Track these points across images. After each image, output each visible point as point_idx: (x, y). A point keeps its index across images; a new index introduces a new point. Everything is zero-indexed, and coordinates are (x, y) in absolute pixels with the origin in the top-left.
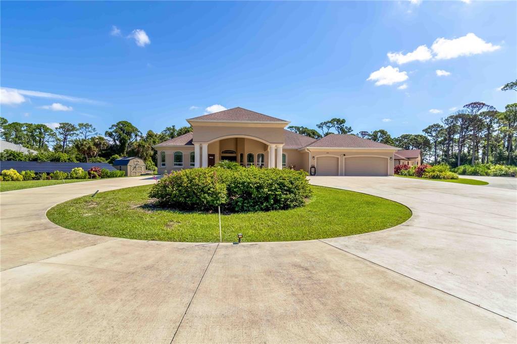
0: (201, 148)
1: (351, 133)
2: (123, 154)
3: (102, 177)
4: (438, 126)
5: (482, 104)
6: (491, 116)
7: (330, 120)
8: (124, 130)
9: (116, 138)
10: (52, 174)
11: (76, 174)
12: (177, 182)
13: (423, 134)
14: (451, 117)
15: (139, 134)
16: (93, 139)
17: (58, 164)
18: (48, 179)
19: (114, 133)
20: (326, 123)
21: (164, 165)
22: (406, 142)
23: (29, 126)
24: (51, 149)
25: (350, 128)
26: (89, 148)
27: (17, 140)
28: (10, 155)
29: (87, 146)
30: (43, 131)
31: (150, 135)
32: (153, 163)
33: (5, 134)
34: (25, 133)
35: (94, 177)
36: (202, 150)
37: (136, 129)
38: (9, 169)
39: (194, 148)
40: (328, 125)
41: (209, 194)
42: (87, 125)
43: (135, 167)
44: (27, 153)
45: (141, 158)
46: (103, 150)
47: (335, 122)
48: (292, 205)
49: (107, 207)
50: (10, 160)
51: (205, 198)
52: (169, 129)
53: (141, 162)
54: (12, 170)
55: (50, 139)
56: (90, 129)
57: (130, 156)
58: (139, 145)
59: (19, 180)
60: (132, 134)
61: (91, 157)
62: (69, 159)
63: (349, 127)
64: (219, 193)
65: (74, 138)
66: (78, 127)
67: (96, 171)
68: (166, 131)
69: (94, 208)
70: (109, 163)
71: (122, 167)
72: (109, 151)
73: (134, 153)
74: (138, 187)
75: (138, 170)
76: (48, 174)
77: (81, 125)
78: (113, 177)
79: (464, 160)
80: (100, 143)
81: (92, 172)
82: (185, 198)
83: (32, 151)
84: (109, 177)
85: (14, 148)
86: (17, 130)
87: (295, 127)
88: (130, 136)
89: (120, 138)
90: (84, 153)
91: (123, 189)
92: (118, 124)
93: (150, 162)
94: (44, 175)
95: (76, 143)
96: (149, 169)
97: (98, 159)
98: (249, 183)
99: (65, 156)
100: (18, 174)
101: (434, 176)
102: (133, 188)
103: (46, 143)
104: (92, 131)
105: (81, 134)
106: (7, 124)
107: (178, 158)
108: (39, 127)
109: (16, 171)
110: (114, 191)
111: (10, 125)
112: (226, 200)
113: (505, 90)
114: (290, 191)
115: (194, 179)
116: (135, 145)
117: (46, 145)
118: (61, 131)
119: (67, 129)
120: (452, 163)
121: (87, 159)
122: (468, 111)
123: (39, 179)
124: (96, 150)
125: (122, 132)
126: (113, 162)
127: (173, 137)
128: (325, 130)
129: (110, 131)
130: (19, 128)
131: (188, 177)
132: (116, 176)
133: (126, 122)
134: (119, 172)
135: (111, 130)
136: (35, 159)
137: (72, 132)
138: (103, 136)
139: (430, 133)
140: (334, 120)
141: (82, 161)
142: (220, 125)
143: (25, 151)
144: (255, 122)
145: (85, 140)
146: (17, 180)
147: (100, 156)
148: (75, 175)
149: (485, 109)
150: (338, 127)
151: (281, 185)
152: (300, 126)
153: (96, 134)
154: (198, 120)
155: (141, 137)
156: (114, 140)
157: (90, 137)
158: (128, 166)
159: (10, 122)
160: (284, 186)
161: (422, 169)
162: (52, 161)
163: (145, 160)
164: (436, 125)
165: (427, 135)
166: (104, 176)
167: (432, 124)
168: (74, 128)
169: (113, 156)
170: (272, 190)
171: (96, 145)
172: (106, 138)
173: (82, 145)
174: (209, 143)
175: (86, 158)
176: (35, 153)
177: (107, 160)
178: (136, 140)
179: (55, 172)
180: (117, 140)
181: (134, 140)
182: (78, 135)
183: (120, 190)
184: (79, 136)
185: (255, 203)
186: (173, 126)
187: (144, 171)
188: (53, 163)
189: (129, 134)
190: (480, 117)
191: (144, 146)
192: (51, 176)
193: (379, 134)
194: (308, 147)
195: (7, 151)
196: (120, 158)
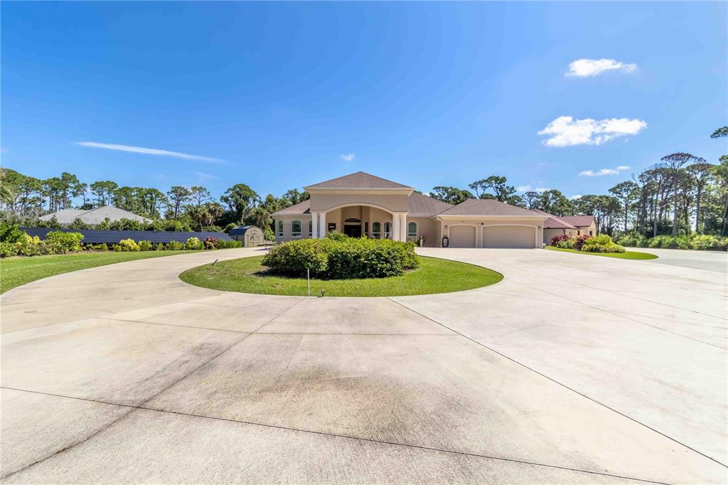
0: (319, 217)
1: (514, 194)
2: (240, 221)
3: (219, 248)
4: (630, 184)
5: (687, 155)
6: (702, 170)
7: (486, 179)
8: (241, 194)
9: (232, 203)
10: (168, 245)
11: (192, 244)
12: (285, 252)
13: (611, 195)
14: (648, 172)
15: (258, 198)
16: (208, 205)
17: (174, 233)
18: (164, 249)
19: (229, 198)
20: (481, 182)
21: (281, 235)
22: (588, 205)
23: (140, 190)
24: (162, 217)
25: (513, 188)
26: (204, 215)
27: (128, 206)
28: (126, 225)
29: (202, 213)
30: (154, 196)
31: (270, 200)
32: (272, 233)
33: (116, 200)
34: (135, 198)
35: (210, 248)
36: (319, 220)
37: (255, 193)
38: (126, 239)
39: (311, 216)
40: (483, 184)
41: (311, 262)
42: (201, 188)
43: (252, 237)
44: (142, 222)
45: (259, 226)
46: (218, 217)
47: (493, 181)
48: (388, 274)
49: (226, 274)
50: (126, 229)
51: (308, 266)
52: (291, 192)
53: (259, 231)
54: (129, 239)
55: (162, 205)
56: (204, 193)
57: (247, 225)
58: (257, 213)
59: (137, 251)
60: (250, 199)
61: (206, 225)
62: (184, 228)
63: (511, 187)
64: (320, 261)
65: (186, 203)
66: (191, 191)
67: (212, 241)
68: (287, 194)
69: (215, 274)
70: (225, 232)
71: (239, 237)
72: (224, 218)
73: (251, 222)
74: (253, 257)
75: (256, 240)
76: (164, 244)
77: (194, 189)
78: (230, 247)
79: (664, 229)
80: (216, 210)
81: (208, 242)
82: (292, 266)
83: (147, 220)
84: (224, 247)
85: (131, 216)
86: (127, 195)
87: (443, 188)
88: (248, 201)
89: (236, 203)
90: (198, 221)
91: (240, 259)
92: (235, 188)
93: (269, 231)
94: (161, 245)
95: (189, 210)
96: (268, 240)
97: (214, 228)
98: (347, 253)
99: (179, 225)
100: (135, 244)
101: (592, 248)
102: (248, 258)
103: (157, 209)
104: (206, 195)
105: (194, 199)
106: (117, 189)
107: (296, 228)
108: (150, 192)
109: (133, 241)
110: (231, 260)
111: (120, 190)
112: (326, 268)
113: (716, 137)
114: (386, 261)
115: (300, 249)
116: (252, 213)
117: (157, 211)
118: (173, 195)
119: (179, 193)
120: (647, 232)
121: (202, 228)
122: (668, 165)
123: (154, 250)
124: (211, 218)
125: (238, 197)
126: (229, 231)
127: (295, 203)
128: (480, 191)
129: (225, 195)
130: (130, 193)
131: (294, 248)
132: (233, 247)
133: (243, 185)
134: (235, 243)
135: (228, 195)
136: (151, 229)
137: (184, 197)
138: (218, 201)
139: (620, 194)
140: (491, 178)
141: (197, 229)
142: (338, 193)
143: (140, 220)
144: (376, 189)
145: (199, 207)
146: (135, 250)
147: (216, 224)
148: (190, 246)
149: (691, 162)
150: (497, 188)
151: (379, 256)
152: (449, 187)
153: (211, 198)
154: (316, 188)
155: (260, 202)
156: (230, 206)
157: (203, 203)
158: (246, 236)
159: (120, 187)
160: (382, 256)
161: (582, 241)
162: (167, 230)
163: (263, 229)
164: (628, 183)
165: (615, 195)
166: (220, 246)
167: (622, 182)
168: (186, 193)
169: (229, 225)
170: (368, 260)
171: (212, 212)
172: (221, 204)
173: (196, 212)
174: (327, 211)
175: (200, 226)
176: (150, 222)
177: (223, 229)
178: (255, 206)
179: (171, 242)
180: (233, 206)
181: (252, 206)
182: (191, 200)
183: (236, 260)
184: (193, 201)
185: (353, 271)
186: (296, 190)
187: (262, 241)
188: (168, 232)
189: (246, 199)
190: (687, 172)
191: (262, 214)
192: (167, 247)
193: (551, 195)
194: (439, 216)
195: (123, 220)
196: (236, 227)
